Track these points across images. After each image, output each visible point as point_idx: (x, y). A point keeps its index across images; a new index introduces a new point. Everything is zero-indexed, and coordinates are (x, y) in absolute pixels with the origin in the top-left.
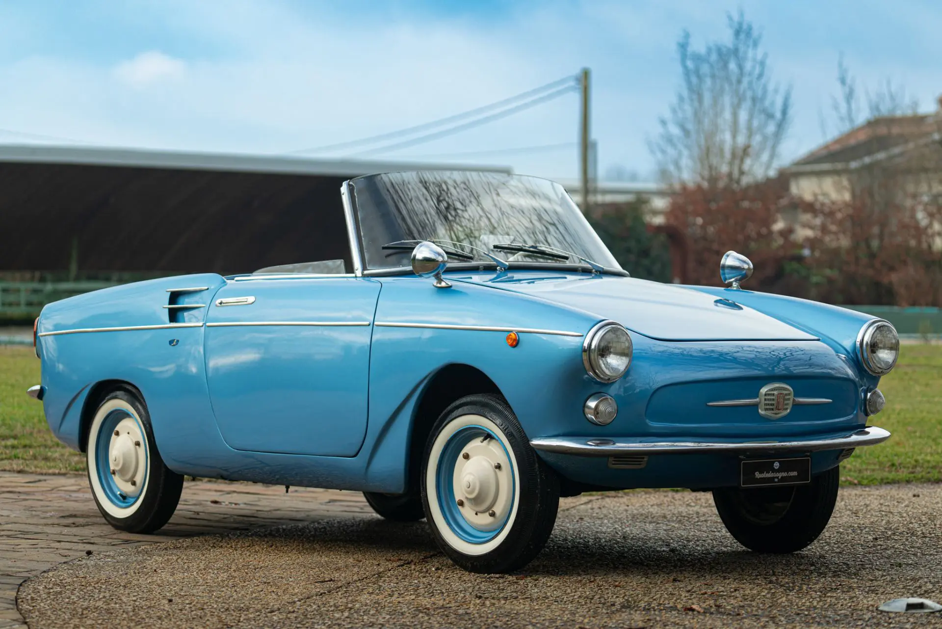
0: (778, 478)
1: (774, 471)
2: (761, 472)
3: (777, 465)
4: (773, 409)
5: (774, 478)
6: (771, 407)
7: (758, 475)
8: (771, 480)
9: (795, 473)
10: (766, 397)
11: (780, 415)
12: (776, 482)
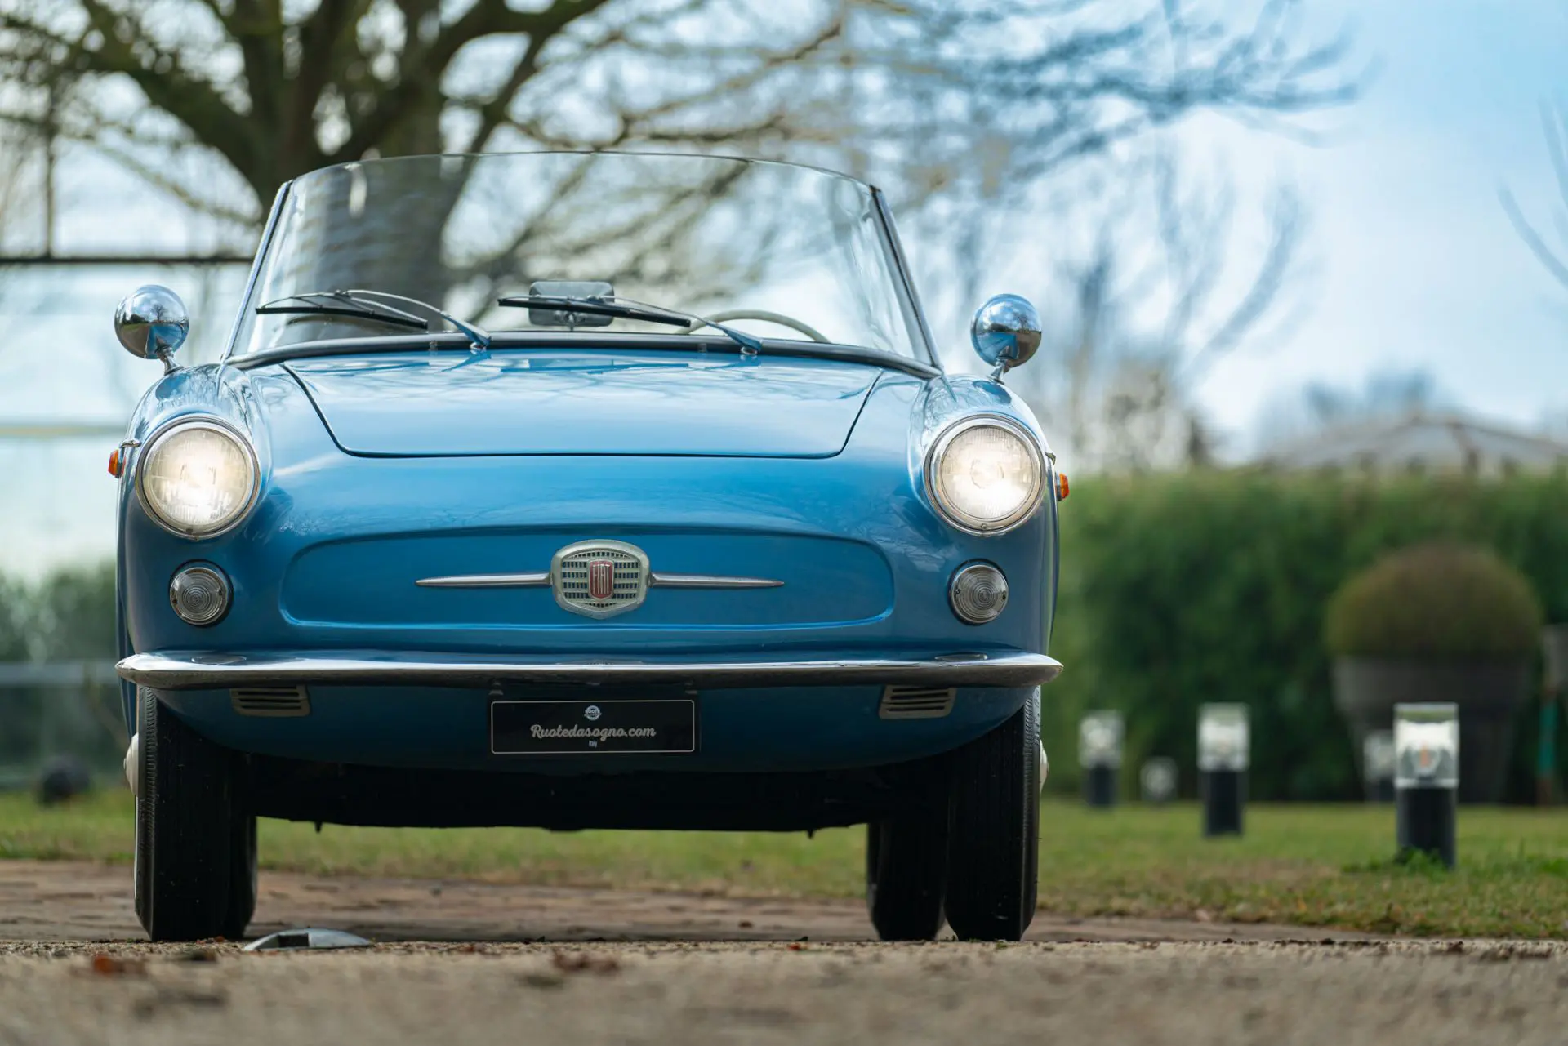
0: (598, 739)
1: (586, 724)
2: (546, 726)
3: (593, 712)
4: (587, 596)
5: (586, 739)
6: (583, 591)
7: (537, 731)
8: (581, 743)
9: (650, 732)
10: (566, 570)
11: (611, 609)
12: (593, 749)
